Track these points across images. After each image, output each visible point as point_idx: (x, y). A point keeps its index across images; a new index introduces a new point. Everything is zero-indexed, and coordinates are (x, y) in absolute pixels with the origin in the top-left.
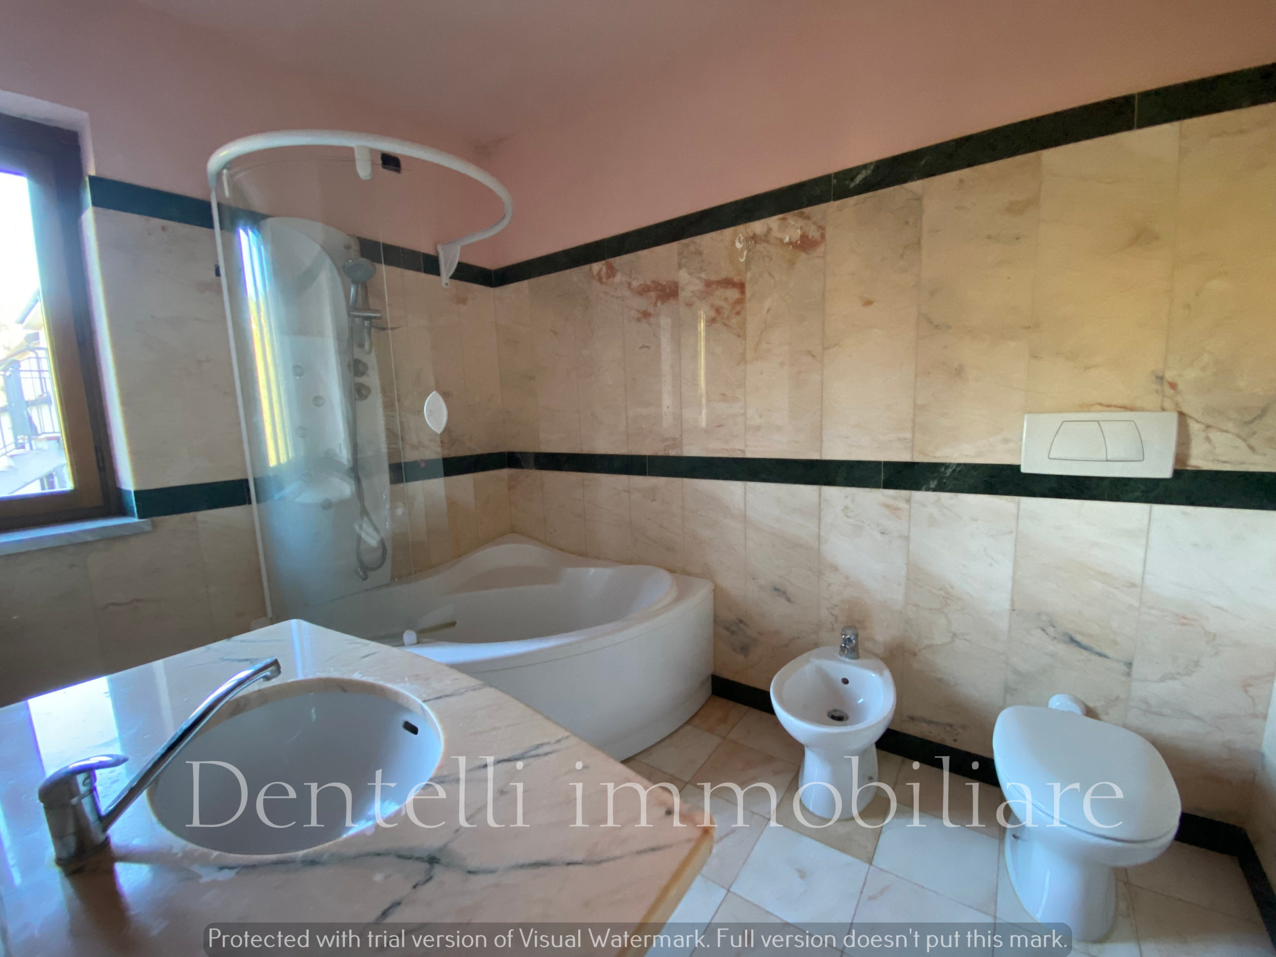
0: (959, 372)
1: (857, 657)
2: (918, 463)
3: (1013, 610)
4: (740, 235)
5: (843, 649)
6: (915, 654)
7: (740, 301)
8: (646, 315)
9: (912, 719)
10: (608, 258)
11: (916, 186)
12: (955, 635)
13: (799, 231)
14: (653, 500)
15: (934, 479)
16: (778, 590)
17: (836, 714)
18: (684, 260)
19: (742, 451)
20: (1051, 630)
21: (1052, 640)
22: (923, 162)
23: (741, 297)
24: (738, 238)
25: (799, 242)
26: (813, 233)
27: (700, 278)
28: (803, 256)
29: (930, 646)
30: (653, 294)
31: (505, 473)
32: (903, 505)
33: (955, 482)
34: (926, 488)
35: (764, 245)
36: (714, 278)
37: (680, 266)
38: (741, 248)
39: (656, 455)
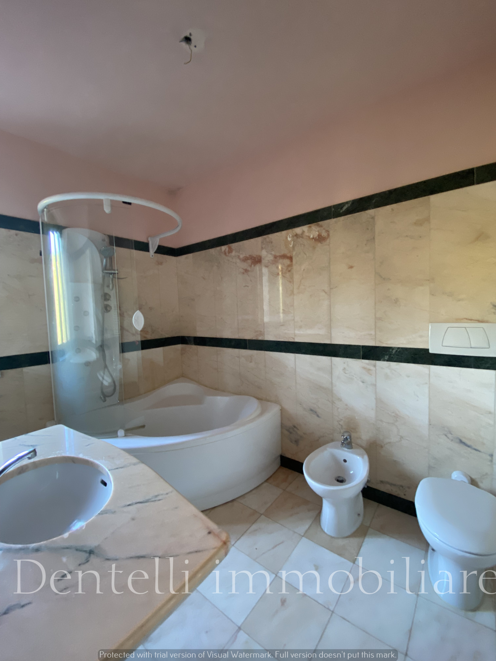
0: (396, 301)
1: (351, 448)
2: (378, 347)
3: (430, 425)
4: (290, 234)
5: (342, 444)
6: (382, 447)
7: (290, 266)
8: (246, 271)
9: (382, 482)
10: (229, 244)
11: (371, 212)
12: (402, 437)
13: (317, 232)
14: (251, 362)
15: (387, 355)
16: (312, 411)
17: (340, 479)
18: (264, 246)
19: (293, 338)
20: (449, 436)
21: (451, 441)
22: (374, 201)
23: (291, 263)
24: (289, 235)
25: (317, 238)
26: (324, 234)
27: (271, 254)
28: (319, 244)
29: (390, 443)
30: (249, 261)
31: (179, 346)
32: (372, 368)
33: (398, 357)
34: (383, 360)
35: (301, 239)
36: (278, 254)
37: (262, 248)
38: (291, 240)
39: (251, 339)
